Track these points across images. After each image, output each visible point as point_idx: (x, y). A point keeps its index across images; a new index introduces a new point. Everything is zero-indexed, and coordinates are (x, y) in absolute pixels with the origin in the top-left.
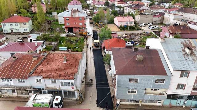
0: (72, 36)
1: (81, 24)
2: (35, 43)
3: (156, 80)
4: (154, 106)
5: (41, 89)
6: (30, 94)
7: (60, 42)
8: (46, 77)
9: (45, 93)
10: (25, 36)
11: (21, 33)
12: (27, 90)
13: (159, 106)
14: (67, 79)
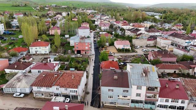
0: (80, 57)
1: (87, 48)
2: (53, 63)
3: (123, 91)
4: (125, 107)
5: (58, 94)
6: (52, 97)
7: (70, 62)
8: (62, 86)
9: (60, 96)
10: (46, 56)
11: (42, 54)
12: (50, 94)
13: (128, 108)
14: (73, 88)
